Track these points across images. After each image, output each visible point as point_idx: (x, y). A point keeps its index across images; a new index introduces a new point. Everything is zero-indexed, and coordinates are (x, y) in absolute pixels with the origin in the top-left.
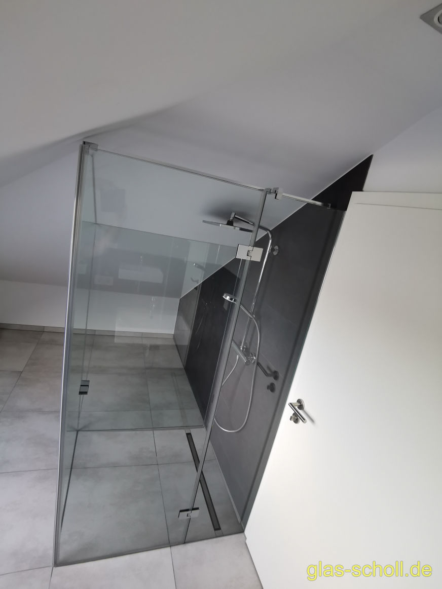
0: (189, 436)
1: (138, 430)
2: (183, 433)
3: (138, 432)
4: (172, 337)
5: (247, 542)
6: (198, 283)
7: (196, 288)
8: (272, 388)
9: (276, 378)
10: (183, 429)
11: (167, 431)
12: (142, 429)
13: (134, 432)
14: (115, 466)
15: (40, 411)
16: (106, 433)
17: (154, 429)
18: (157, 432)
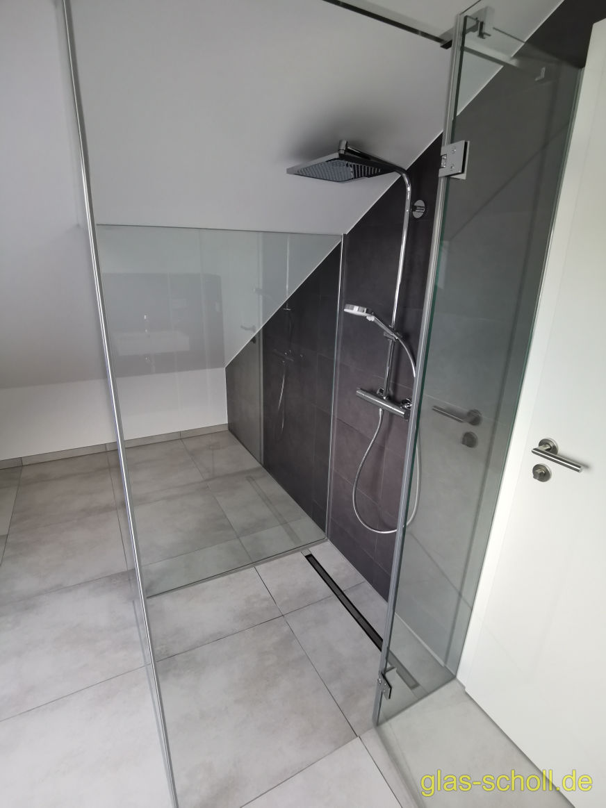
0: (310, 558)
1: (231, 573)
2: (300, 557)
3: (232, 575)
4: (226, 429)
5: (467, 690)
6: (254, 331)
7: (253, 340)
8: (469, 440)
9: (475, 421)
10: (298, 551)
11: (276, 561)
12: (236, 570)
13: (225, 578)
14: (218, 638)
15: (60, 589)
16: (181, 591)
17: (254, 563)
18: (261, 568)
